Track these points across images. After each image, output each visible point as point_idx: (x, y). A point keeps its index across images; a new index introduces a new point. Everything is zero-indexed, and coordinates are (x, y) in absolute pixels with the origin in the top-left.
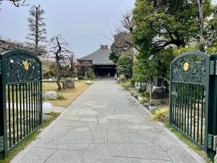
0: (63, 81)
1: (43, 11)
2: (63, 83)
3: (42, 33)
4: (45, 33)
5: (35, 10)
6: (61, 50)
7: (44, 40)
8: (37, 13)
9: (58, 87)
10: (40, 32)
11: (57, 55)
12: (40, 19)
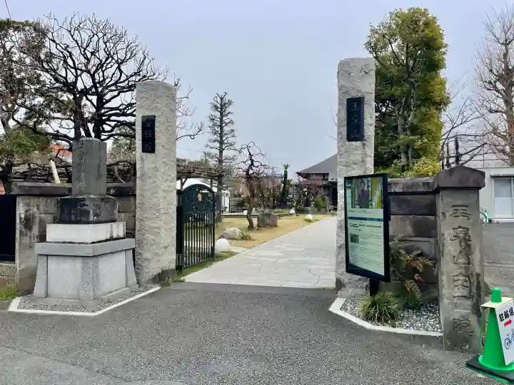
1: (230, 103)
2: (258, 219)
3: (229, 136)
4: (233, 136)
5: (219, 100)
6: (254, 166)
7: (232, 148)
8: (222, 107)
9: (248, 224)
10: (226, 134)
11: (247, 174)
12: (226, 115)
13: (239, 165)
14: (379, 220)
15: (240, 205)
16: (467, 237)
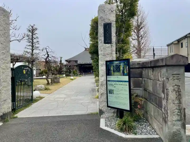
0: (51, 77)
1: (36, 29)
2: (51, 80)
3: (36, 44)
4: (38, 44)
5: (31, 28)
6: (49, 57)
7: (38, 49)
8: (33, 31)
9: (47, 82)
10: (35, 43)
11: (46, 60)
12: (35, 34)
13: (42, 56)
14: (125, 81)
15: (41, 74)
16: (179, 90)
